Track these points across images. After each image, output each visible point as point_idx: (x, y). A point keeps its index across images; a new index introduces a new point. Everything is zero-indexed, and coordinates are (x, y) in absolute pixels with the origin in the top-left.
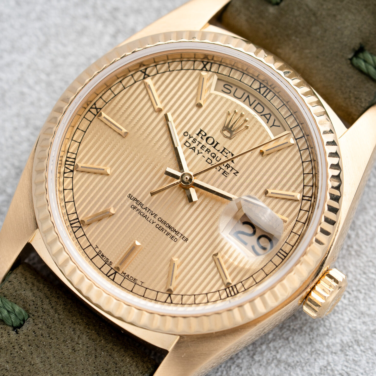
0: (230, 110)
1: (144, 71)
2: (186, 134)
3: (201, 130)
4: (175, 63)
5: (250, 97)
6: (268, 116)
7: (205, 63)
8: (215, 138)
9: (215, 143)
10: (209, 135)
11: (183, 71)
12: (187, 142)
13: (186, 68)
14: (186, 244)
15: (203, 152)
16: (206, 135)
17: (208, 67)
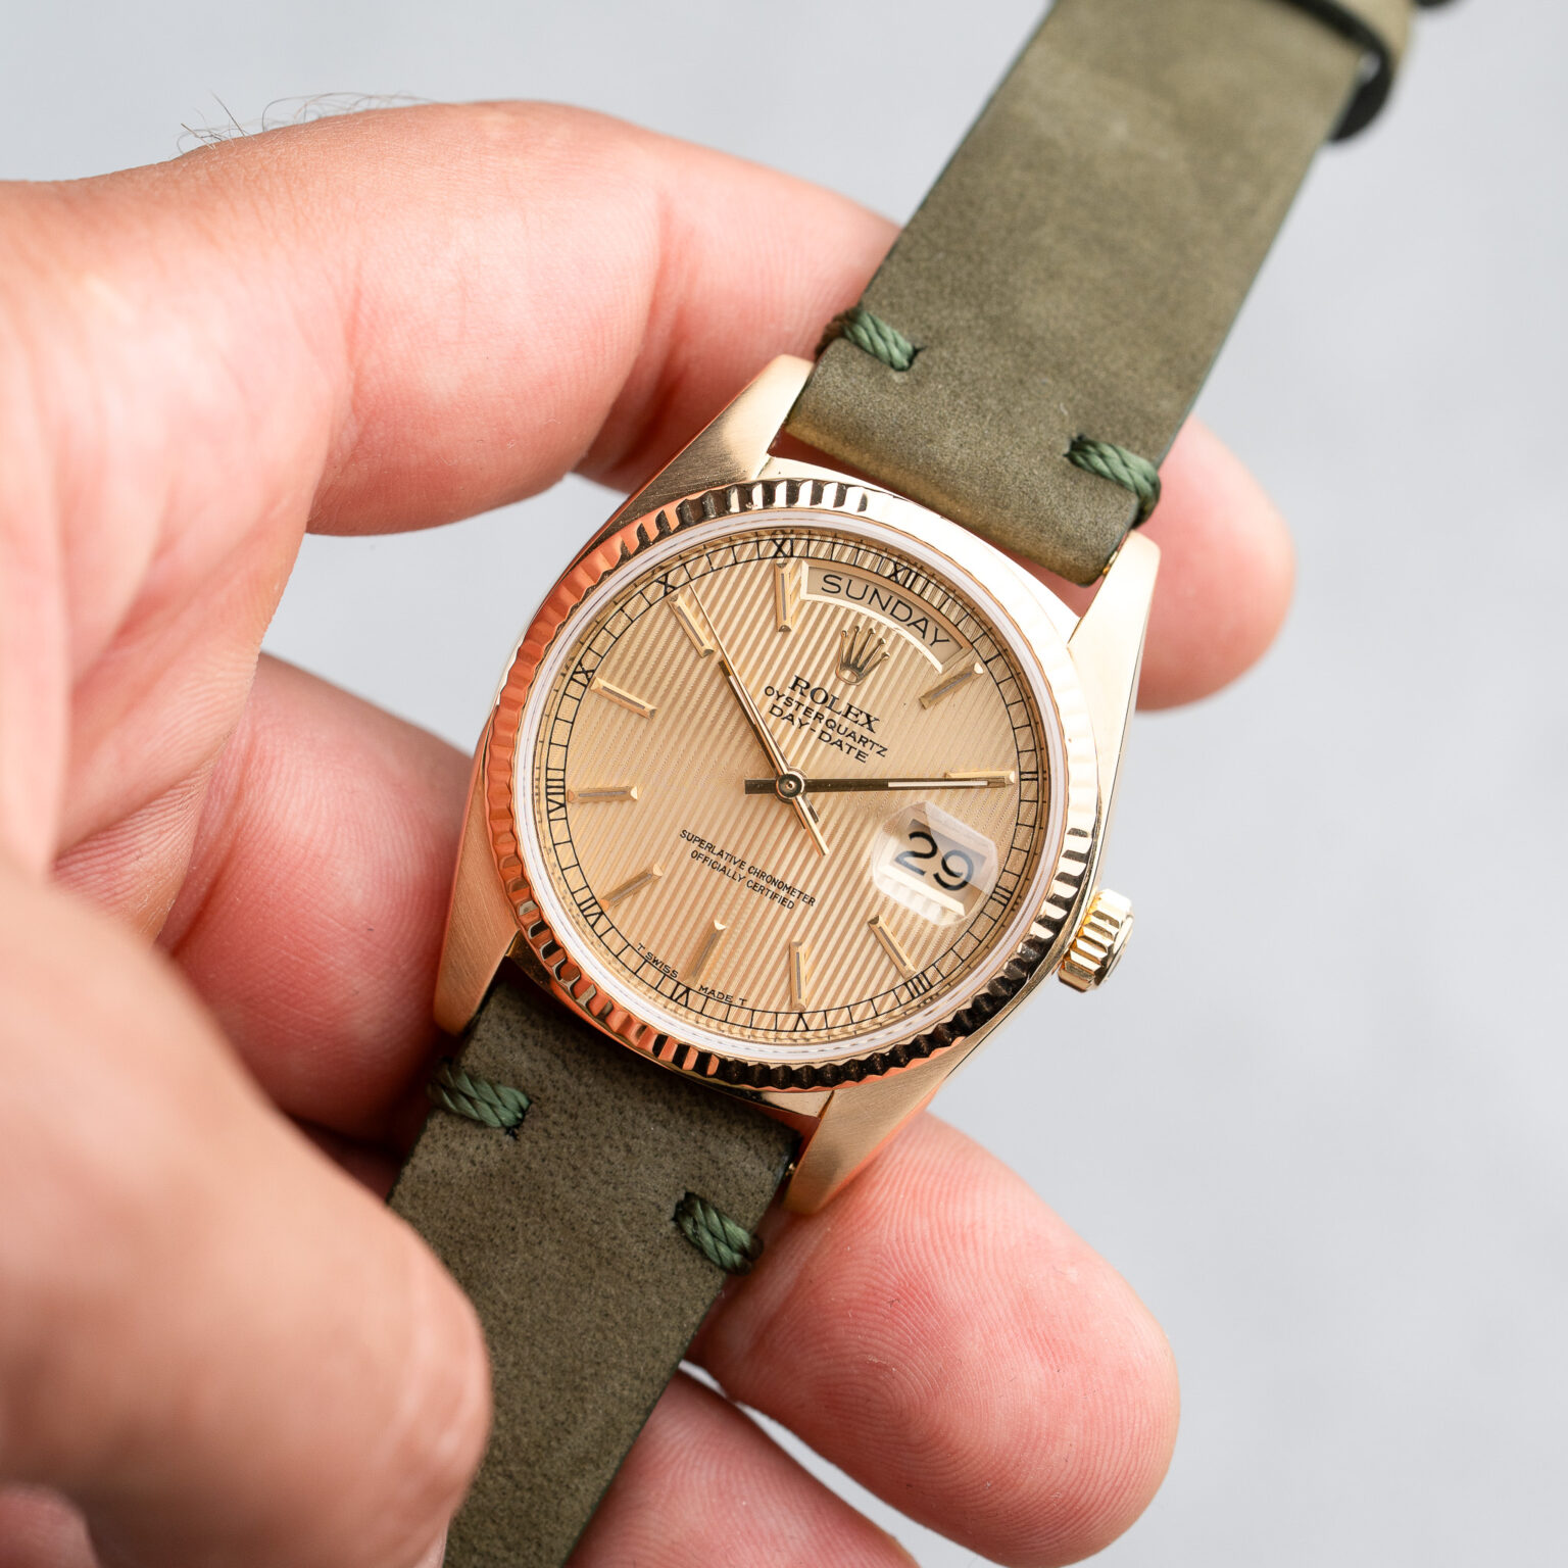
1: (663, 580)
2: (770, 691)
3: (798, 679)
4: (721, 553)
5: (880, 591)
6: (922, 625)
7: (779, 542)
8: (827, 688)
9: (830, 699)
10: (815, 685)
11: (740, 566)
12: (774, 706)
13: (744, 559)
14: (812, 910)
15: (810, 721)
16: (808, 686)
17: (786, 549)
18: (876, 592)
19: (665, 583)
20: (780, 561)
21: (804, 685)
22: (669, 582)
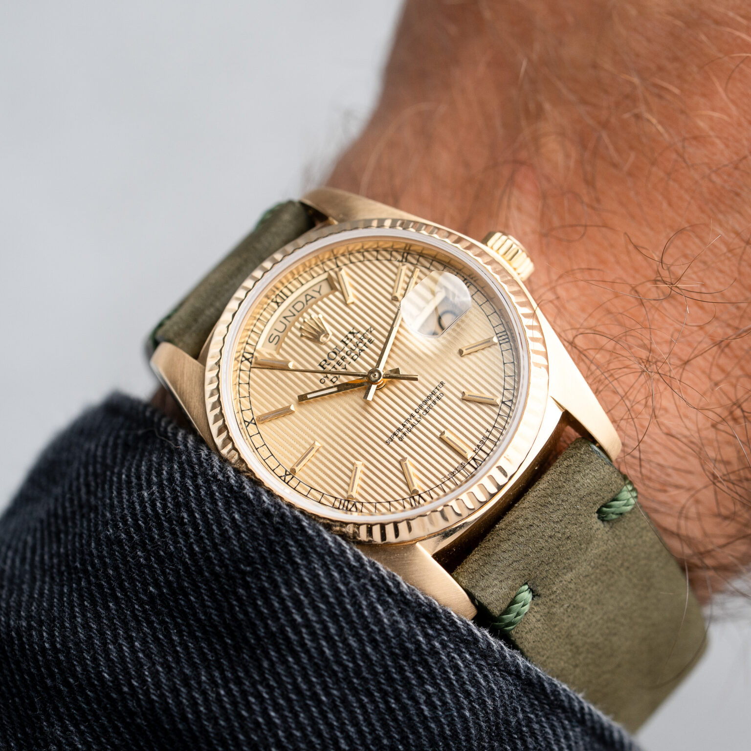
0: (299, 334)
1: (247, 424)
2: (323, 381)
3: (320, 365)
5: (285, 315)
6: (309, 298)
7: (244, 359)
8: (329, 351)
9: (336, 350)
10: (326, 357)
11: (251, 382)
12: (331, 380)
13: (247, 379)
14: (447, 384)
15: (344, 363)
16: (325, 361)
17: (248, 356)
18: (285, 317)
19: (249, 423)
20: (253, 360)
21: (324, 362)
22: (249, 421)
